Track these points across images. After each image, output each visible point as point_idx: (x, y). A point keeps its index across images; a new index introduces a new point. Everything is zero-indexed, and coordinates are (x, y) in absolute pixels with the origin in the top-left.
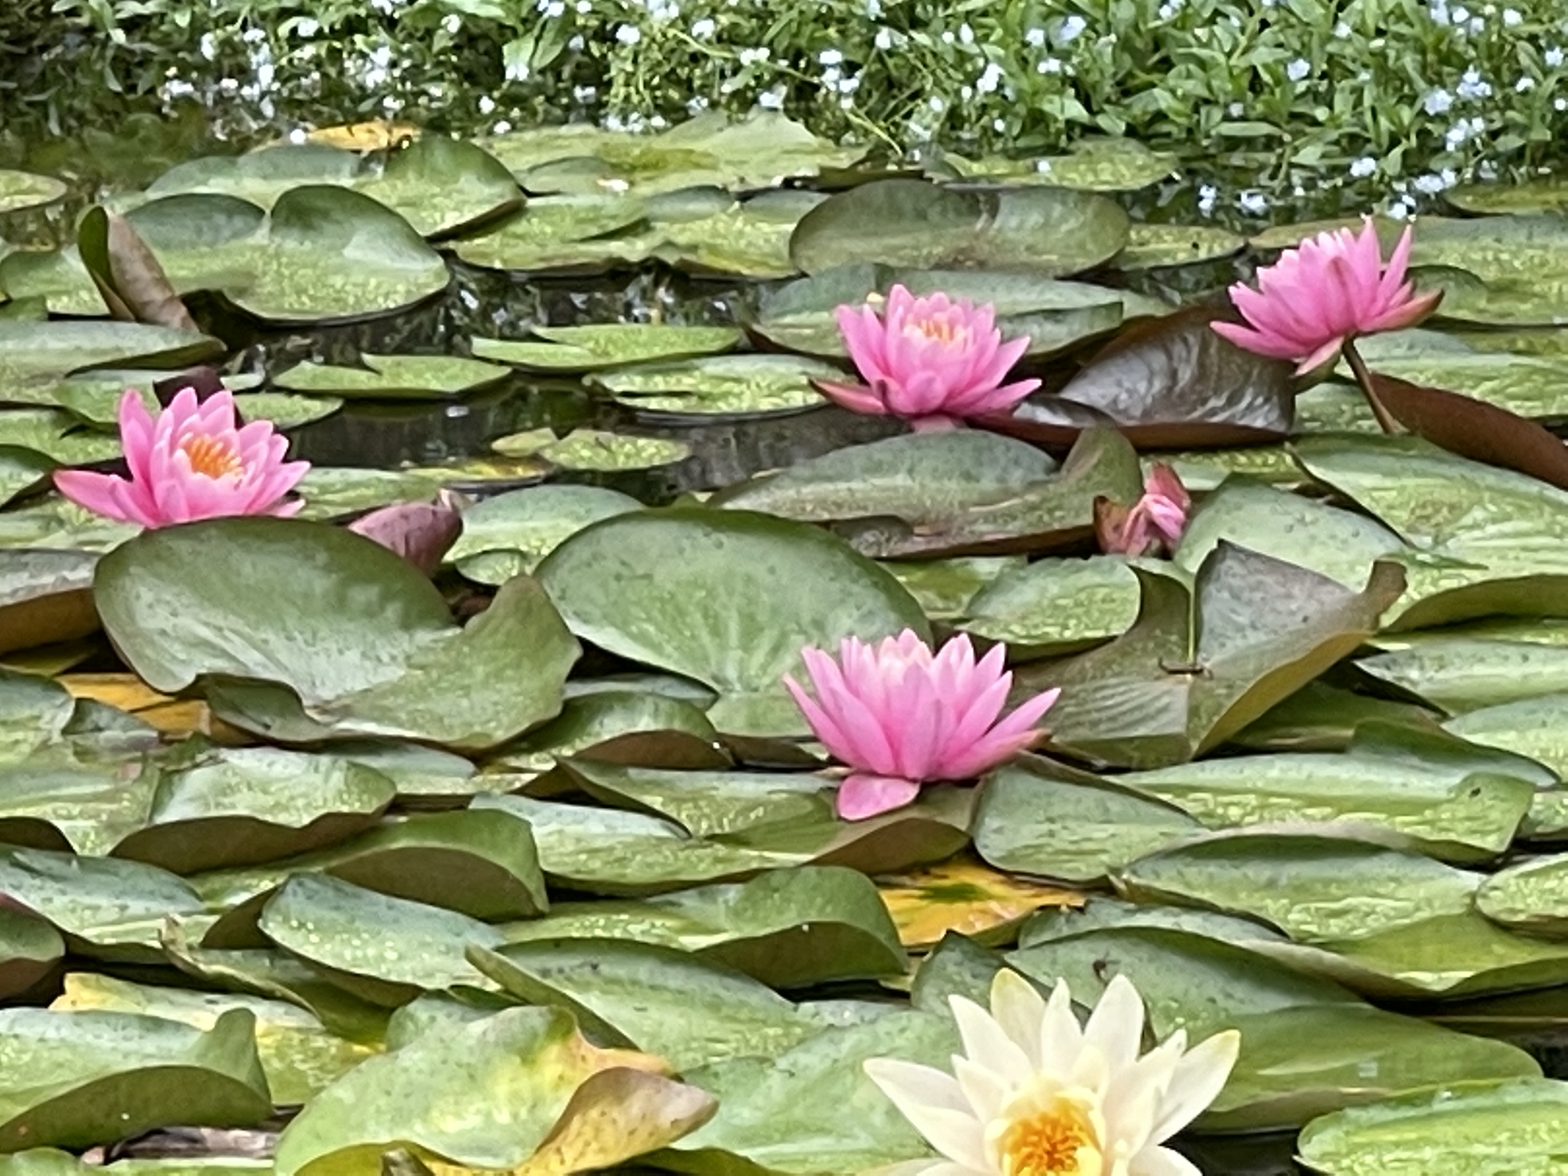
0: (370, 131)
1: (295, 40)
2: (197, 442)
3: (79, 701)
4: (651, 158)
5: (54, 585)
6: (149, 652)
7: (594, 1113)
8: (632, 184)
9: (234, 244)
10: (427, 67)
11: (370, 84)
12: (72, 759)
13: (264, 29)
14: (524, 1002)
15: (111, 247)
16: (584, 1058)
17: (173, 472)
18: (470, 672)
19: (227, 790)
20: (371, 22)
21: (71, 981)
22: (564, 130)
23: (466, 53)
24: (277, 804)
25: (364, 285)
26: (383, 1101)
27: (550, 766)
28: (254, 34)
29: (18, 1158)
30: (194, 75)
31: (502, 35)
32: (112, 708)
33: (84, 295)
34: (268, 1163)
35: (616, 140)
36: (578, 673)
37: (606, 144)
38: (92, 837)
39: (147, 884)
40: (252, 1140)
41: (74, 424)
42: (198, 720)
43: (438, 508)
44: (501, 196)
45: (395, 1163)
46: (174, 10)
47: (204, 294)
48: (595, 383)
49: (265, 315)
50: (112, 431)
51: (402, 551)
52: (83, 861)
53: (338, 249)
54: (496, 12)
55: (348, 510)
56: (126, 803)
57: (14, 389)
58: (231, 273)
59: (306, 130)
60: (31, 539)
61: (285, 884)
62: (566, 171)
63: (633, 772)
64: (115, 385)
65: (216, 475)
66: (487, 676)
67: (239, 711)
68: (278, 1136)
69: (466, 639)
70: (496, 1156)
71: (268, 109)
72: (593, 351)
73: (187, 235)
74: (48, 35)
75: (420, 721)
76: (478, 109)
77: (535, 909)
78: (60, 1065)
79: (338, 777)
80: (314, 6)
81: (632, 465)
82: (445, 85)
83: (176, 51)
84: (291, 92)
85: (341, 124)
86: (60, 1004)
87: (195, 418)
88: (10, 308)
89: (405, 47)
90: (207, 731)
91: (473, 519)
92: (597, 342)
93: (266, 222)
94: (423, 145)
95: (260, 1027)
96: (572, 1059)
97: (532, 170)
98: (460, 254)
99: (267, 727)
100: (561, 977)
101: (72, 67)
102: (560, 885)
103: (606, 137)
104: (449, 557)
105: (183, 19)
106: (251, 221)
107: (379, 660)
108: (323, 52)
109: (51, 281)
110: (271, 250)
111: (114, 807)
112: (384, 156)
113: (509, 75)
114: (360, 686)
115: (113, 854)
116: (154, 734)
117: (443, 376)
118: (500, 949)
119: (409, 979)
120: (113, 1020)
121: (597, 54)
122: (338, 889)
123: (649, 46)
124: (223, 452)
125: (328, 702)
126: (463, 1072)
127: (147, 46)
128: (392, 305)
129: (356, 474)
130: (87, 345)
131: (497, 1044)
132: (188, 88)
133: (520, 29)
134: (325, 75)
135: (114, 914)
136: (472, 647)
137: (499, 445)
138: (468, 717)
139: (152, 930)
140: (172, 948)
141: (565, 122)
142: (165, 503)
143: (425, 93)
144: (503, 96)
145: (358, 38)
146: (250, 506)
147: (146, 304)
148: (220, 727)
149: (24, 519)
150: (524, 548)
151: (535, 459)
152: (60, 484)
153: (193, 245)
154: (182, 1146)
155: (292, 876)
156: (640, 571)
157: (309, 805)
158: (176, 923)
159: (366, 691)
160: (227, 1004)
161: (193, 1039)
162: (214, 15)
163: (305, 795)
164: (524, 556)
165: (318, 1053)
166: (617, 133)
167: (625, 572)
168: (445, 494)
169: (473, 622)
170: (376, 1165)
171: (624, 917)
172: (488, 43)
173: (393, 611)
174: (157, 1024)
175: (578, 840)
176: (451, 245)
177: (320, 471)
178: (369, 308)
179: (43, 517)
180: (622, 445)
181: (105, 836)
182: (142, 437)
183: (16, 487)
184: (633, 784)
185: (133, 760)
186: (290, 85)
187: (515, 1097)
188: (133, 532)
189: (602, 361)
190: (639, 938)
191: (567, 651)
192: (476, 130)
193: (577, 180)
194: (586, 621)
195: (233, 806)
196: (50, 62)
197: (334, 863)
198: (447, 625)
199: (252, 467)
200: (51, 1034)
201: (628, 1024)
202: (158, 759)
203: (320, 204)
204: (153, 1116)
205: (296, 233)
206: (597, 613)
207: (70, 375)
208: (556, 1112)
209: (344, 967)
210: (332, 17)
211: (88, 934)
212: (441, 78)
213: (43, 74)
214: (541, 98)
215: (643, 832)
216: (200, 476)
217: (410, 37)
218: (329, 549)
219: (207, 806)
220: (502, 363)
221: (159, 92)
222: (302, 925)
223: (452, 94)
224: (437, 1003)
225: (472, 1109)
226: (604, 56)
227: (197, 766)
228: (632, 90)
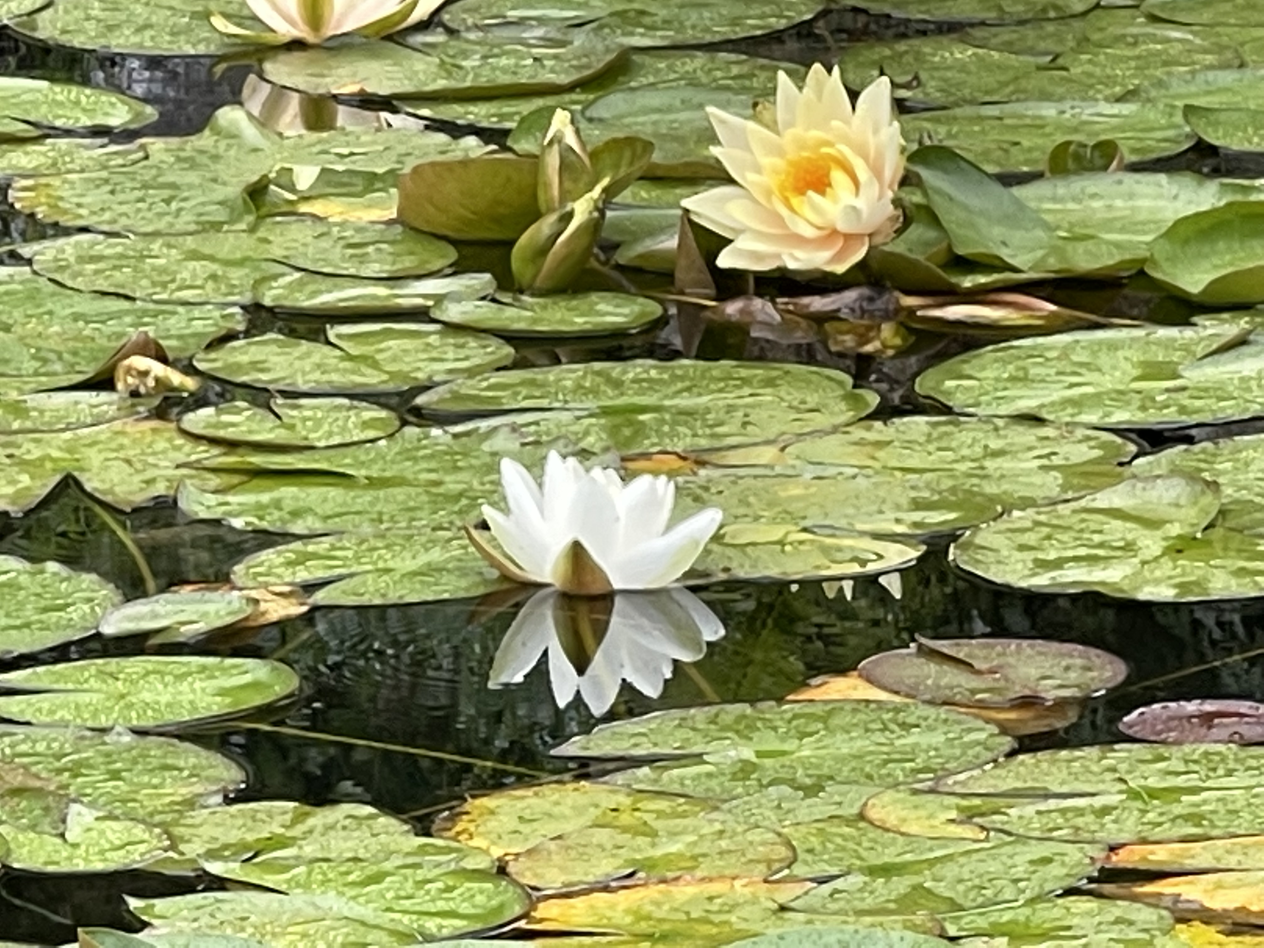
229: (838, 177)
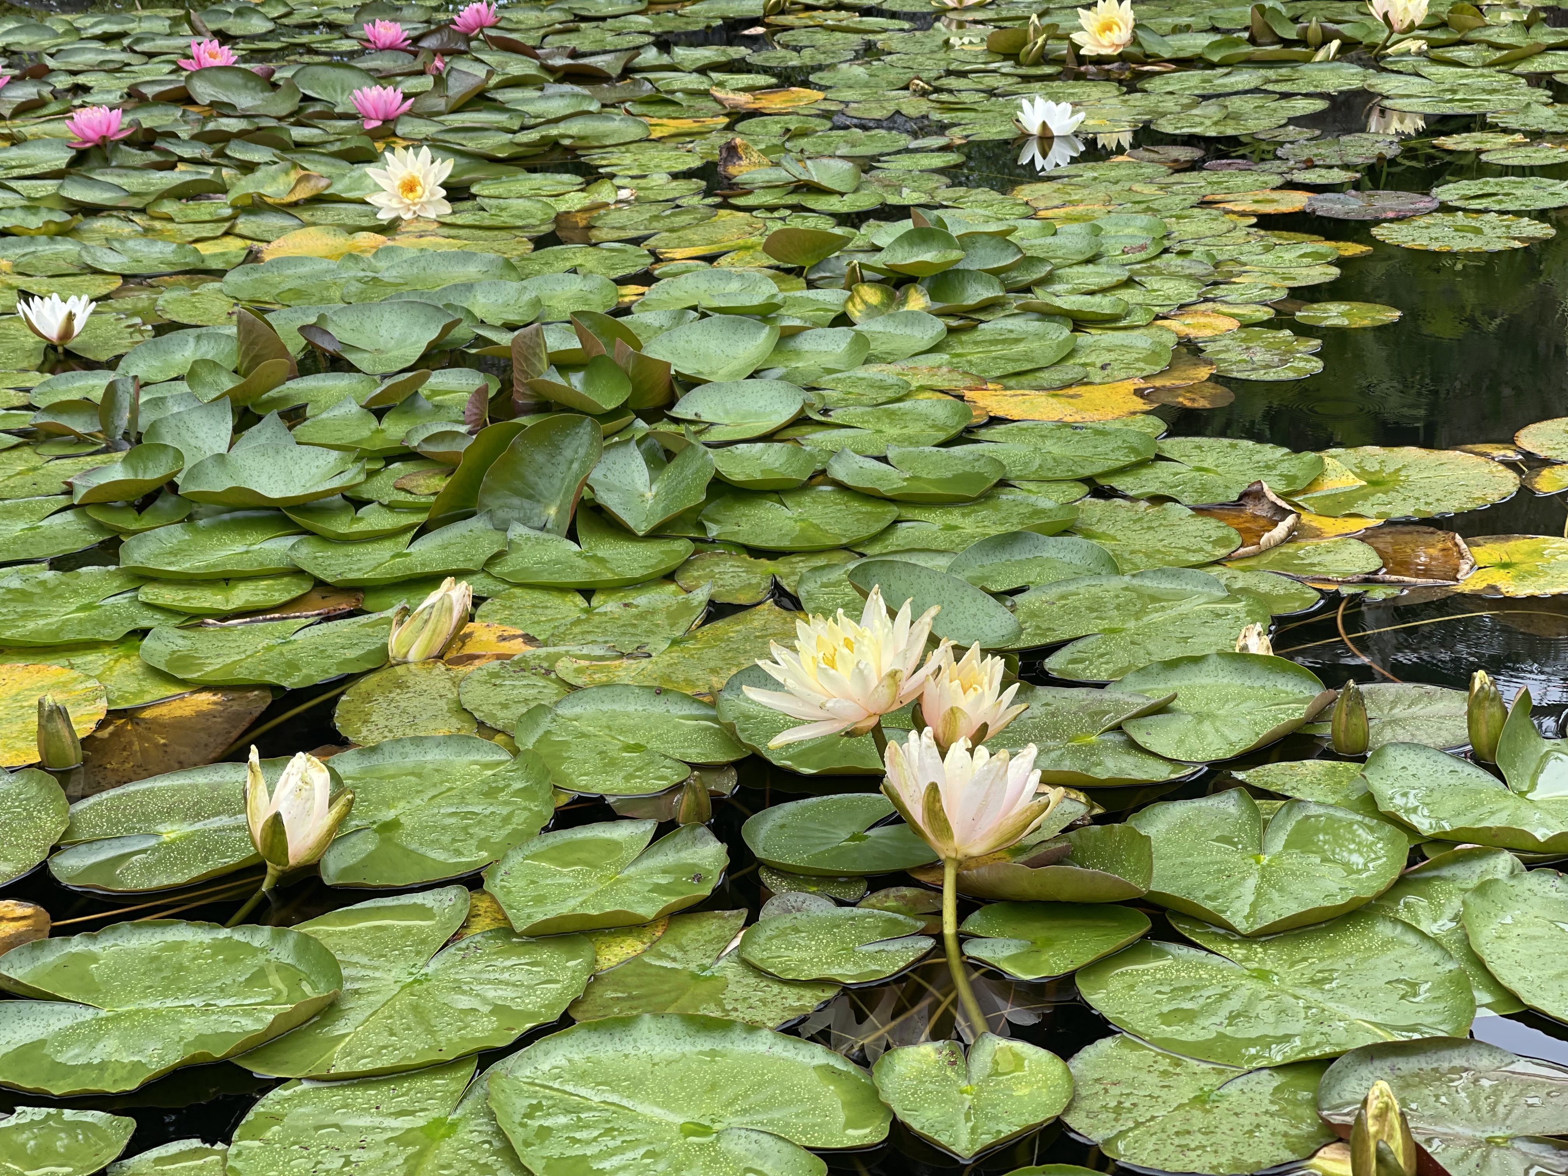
3: (184, 111)
5: (177, 87)
6: (200, 98)
9: (224, 20)
12: (181, 121)
14: (286, 163)
15: (194, 22)
16: (300, 174)
18: (276, 101)
19: (218, 125)
21: (179, 165)
24: (229, 128)
25: (255, 29)
26: (252, 185)
27: (296, 119)
29: (165, 200)
32: (192, 111)
33: (188, 32)
34: (223, 200)
36: (302, 100)
38: (185, 135)
39: (198, 145)
40: (220, 196)
42: (212, 112)
43: (270, 70)
44: (288, 10)
47: (217, 30)
48: (308, 46)
49: (234, 34)
51: (261, 78)
52: (183, 141)
53: (249, 21)
56: (195, 129)
57: (171, 50)
58: (224, 26)
60: (172, 79)
66: (281, 101)
67: (222, 110)
68: (226, 194)
75: (265, 111)
77: (290, 147)
78: (175, 182)
79: (244, 123)
86: (176, 169)
88: (171, 34)
91: (277, 72)
92: (310, 38)
93: (233, 16)
95: (224, 172)
96: (297, 174)
98: (278, 22)
99: (229, 113)
100: (295, 159)
102: (299, 143)
104: (272, 79)
106: (229, 15)
107: (255, 99)
109: (180, 29)
110: (233, 22)
111: (192, 130)
115: (190, 139)
116: (202, 115)
117: (273, 45)
118: (282, 154)
119: (259, 161)
120: (188, 172)
122: (244, 144)
125: (243, 108)
126: (271, 178)
128: (261, 32)
129: (253, 64)
131: (280, 171)
135: (190, 151)
136: (276, 96)
137: (286, 58)
138: (276, 110)
139: (200, 154)
140: (204, 157)
148: (217, 113)
149: (171, 75)
151: (294, 60)
153: (214, 21)
154: (206, 198)
155: (233, 142)
158: (205, 153)
159: (252, 105)
160: (217, 168)
161: (207, 175)
163: (237, 126)
165: (237, 177)
168: (272, 67)
169: (277, 92)
173: (259, 89)
174: (199, 173)
175: (301, 134)
176: (276, 20)
178: (256, 33)
180: (315, 57)
181: (188, 135)
183: (171, 69)
184: (316, 122)
185: (196, 121)
187: (283, 181)
189: (311, 42)
190: (316, 152)
191: (299, 96)
194: (305, 91)
195: (219, 128)
197: (243, 139)
198: (272, 93)
200: (173, 175)
201: (310, 167)
202: (203, 120)
203: (245, 12)
205: (240, 18)
206: (307, 89)
207: (184, 47)
209: (245, 160)
211: (184, 155)
215: (318, 132)
219: (214, 128)
220: (287, 42)
222: (234, 152)
224: (265, 165)
225: (273, 185)
227: (212, 121)
229: (1115, 28)
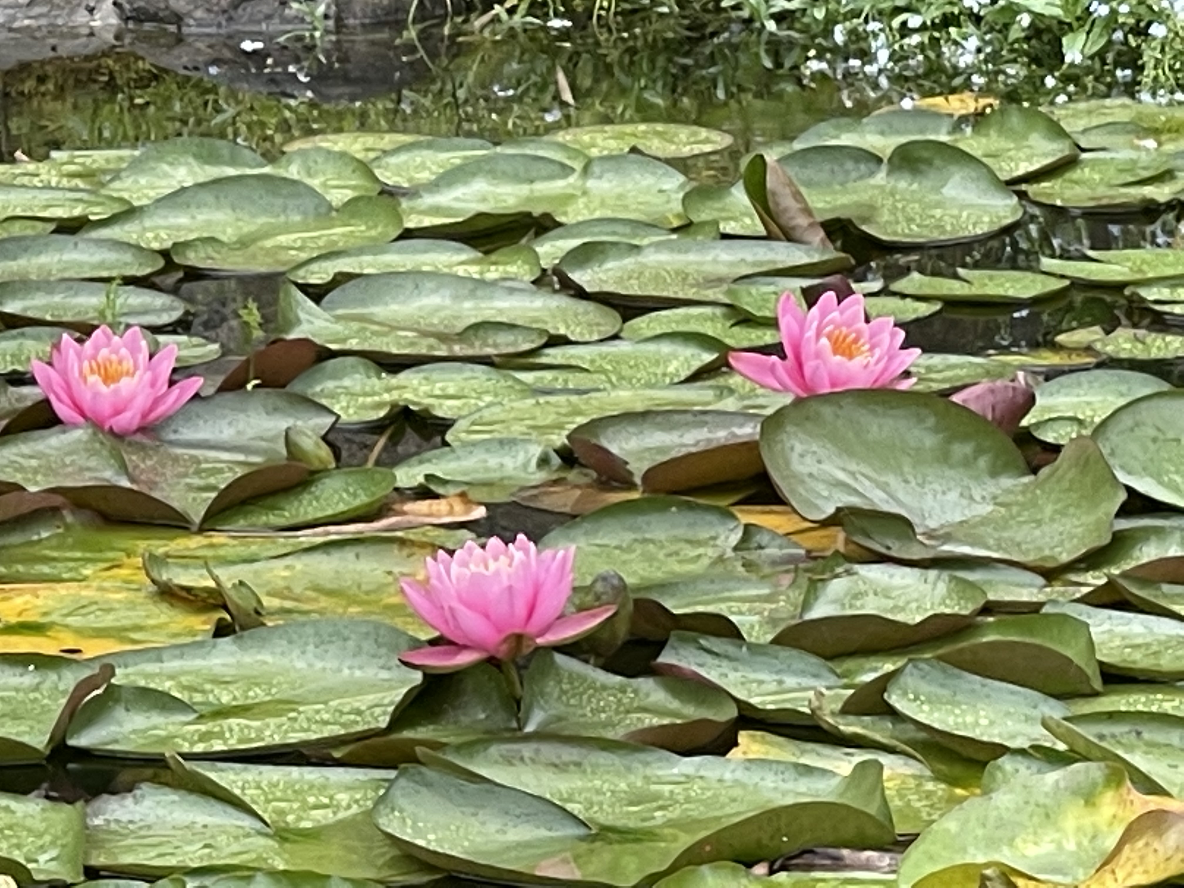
0: (962, 101)
1: (905, 30)
2: (837, 332)
3: (747, 527)
4: (1174, 125)
5: (726, 438)
6: (801, 490)
7: (1140, 844)
8: (1160, 144)
9: (860, 184)
10: (1004, 53)
11: (962, 65)
12: (741, 569)
13: (880, 21)
14: (1086, 759)
15: (769, 185)
16: (1132, 802)
17: (818, 355)
18: (1041, 510)
19: (858, 595)
20: (962, 18)
21: (743, 736)
22: (1108, 102)
23: (1034, 42)
24: (895, 607)
25: (958, 217)
26: (980, 832)
27: (1103, 581)
28: (873, 26)
29: (705, 869)
30: (828, 56)
31: (1061, 29)
32: (770, 531)
33: (748, 221)
34: (892, 877)
35: (1147, 111)
36: (1124, 512)
37: (1139, 113)
38: (757, 628)
39: (798, 665)
40: (880, 859)
41: (741, 318)
42: (835, 542)
43: (1016, 384)
44: (1062, 151)
45: (989, 879)
46: (814, 6)
47: (838, 221)
48: (1134, 294)
49: (884, 238)
50: (772, 323)
51: (990, 417)
52: (751, 647)
53: (937, 190)
54: (1058, 12)
55: (947, 386)
56: (782, 604)
57: (694, 290)
58: (859, 205)
59: (912, 99)
60: (708, 403)
61: (905, 666)
62: (1110, 133)
63: (1166, 588)
64: (772, 288)
65: (851, 357)
66: (1056, 511)
67: (869, 537)
68: (899, 857)
69: (1039, 485)
70: (1065, 874)
71: (883, 82)
72: (1131, 269)
73: (824, 176)
74: (717, 24)
75: (1004, 545)
76: (1043, 84)
77: (1092, 688)
78: (734, 800)
79: (942, 587)
80: (919, 5)
81: (1161, 355)
82: (1018, 66)
83: (814, 37)
84: (901, 70)
85: (940, 94)
86: (735, 754)
87: (835, 314)
88: (692, 229)
89: (988, 37)
90: (842, 549)
91: (1042, 395)
92: (1134, 263)
93: (884, 167)
94: (1002, 111)
95: (886, 773)
96: (1122, 802)
97: (1085, 131)
98: (1030, 194)
99: (889, 548)
100: (1113, 741)
101: (735, 48)
102: (1113, 671)
103: (1140, 107)
104: (1024, 422)
105: (820, 14)
106: (872, 166)
107: (971, 498)
108: (926, 41)
109: (723, 210)
110: (888, 190)
111: (773, 606)
112: (972, 119)
113: (1068, 59)
114: (958, 518)
115: (775, 641)
116: (802, 552)
117: (1018, 286)
118: (1066, 719)
119: (997, 740)
120: (774, 766)
121: (1134, 44)
122: (944, 671)
123: (1173, 40)
124: (856, 341)
125: (934, 530)
126: (1041, 811)
127: (792, 33)
128: (979, 232)
129: (954, 359)
130: (750, 258)
131: (1066, 789)
132: (824, 66)
133: (1075, 24)
134: (926, 57)
135: (773, 687)
136: (1043, 491)
137: (1061, 338)
138: (1039, 543)
139: (803, 699)
140: (818, 712)
141: (1107, 96)
142: (812, 380)
143: (1004, 73)
144: (1062, 75)
145: (953, 30)
146: (876, 381)
147: (793, 228)
148: (852, 547)
149: (702, 388)
150: (1081, 417)
151: (1088, 349)
152: (731, 361)
153: (829, 185)
154: (828, 862)
155: (910, 660)
156: (1171, 435)
157: (918, 608)
158: (822, 694)
159: (962, 523)
160: (861, 756)
161: (835, 782)
162: (842, 11)
163: (917, 600)
164: (1080, 422)
165: (929, 795)
166: (1147, 104)
167: (1161, 436)
168: (1021, 375)
169: (1045, 471)
170: (974, 881)
171: (1160, 696)
172: (1050, 36)
173: (983, 462)
174: (808, 770)
175: (1124, 638)
176: (1024, 187)
177: (926, 356)
178: (961, 234)
179: (717, 387)
180: (1154, 340)
181: (766, 628)
182: (795, 327)
183: (696, 365)
184: (1165, 596)
185: (787, 572)
186: (900, 64)
187: (1079, 829)
188: (788, 399)
189: (1138, 276)
190: (1171, 712)
191: (1115, 494)
192: (1041, 100)
193: (1120, 139)
194: (1130, 473)
195: (862, 607)
196: (720, 44)
197: (940, 652)
198: (1024, 474)
199: (878, 352)
200: (728, 776)
201: (1163, 778)
202: (807, 570)
203: (925, 154)
204: (804, 841)
205: (908, 177)
206: (1137, 466)
207: (736, 280)
208: (1110, 843)
209: (947, 729)
210: (933, 14)
211: (754, 701)
212: (1015, 61)
213: (712, 54)
214: (1091, 77)
215: (1174, 632)
216: (838, 358)
217: (991, 30)
218: (936, 415)
219: (843, 606)
220: (1063, 277)
221: (802, 68)
222: (916, 699)
223: (1023, 73)
224: (1019, 758)
225: (1047, 839)
226: (1139, 46)
227: (837, 576)
228: (1160, 71)
